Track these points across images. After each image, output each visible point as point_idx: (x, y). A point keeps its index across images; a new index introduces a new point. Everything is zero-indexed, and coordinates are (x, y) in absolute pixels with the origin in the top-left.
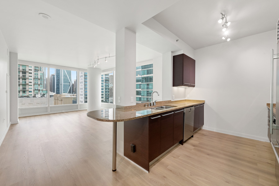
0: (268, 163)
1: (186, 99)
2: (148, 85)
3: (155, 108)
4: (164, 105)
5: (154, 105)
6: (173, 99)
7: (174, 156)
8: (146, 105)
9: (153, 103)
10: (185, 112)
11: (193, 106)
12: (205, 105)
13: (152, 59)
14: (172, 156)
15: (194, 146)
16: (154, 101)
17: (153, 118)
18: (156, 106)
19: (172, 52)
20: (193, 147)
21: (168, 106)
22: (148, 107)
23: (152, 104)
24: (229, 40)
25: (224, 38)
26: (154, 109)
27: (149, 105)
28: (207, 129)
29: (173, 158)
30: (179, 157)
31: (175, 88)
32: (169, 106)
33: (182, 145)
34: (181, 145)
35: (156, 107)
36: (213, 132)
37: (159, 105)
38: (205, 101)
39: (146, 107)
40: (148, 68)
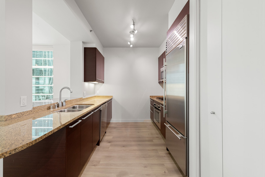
0: (157, 137)
1: (95, 95)
2: (38, 79)
3: (66, 110)
4: (76, 105)
5: (63, 106)
6: (84, 96)
7: (94, 164)
8: (51, 108)
9: (62, 103)
10: (101, 109)
11: (106, 102)
12: (112, 100)
13: (53, 46)
14: (92, 166)
15: (110, 142)
16: (63, 101)
17: (72, 127)
18: (67, 106)
19: (83, 43)
20: (109, 144)
21: (81, 104)
22: (54, 110)
23: (60, 104)
24: (131, 46)
25: (129, 43)
26: (64, 111)
27: (56, 106)
28: (115, 122)
29: (93, 167)
30: (99, 162)
31: (87, 84)
32: (83, 104)
33: (99, 145)
34: (98, 147)
35: (66, 108)
36: (119, 122)
37: (71, 105)
38: (112, 96)
39: (52, 110)
40: (37, 57)
